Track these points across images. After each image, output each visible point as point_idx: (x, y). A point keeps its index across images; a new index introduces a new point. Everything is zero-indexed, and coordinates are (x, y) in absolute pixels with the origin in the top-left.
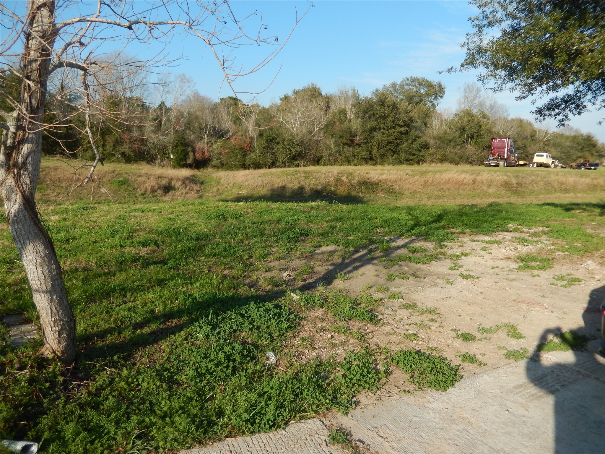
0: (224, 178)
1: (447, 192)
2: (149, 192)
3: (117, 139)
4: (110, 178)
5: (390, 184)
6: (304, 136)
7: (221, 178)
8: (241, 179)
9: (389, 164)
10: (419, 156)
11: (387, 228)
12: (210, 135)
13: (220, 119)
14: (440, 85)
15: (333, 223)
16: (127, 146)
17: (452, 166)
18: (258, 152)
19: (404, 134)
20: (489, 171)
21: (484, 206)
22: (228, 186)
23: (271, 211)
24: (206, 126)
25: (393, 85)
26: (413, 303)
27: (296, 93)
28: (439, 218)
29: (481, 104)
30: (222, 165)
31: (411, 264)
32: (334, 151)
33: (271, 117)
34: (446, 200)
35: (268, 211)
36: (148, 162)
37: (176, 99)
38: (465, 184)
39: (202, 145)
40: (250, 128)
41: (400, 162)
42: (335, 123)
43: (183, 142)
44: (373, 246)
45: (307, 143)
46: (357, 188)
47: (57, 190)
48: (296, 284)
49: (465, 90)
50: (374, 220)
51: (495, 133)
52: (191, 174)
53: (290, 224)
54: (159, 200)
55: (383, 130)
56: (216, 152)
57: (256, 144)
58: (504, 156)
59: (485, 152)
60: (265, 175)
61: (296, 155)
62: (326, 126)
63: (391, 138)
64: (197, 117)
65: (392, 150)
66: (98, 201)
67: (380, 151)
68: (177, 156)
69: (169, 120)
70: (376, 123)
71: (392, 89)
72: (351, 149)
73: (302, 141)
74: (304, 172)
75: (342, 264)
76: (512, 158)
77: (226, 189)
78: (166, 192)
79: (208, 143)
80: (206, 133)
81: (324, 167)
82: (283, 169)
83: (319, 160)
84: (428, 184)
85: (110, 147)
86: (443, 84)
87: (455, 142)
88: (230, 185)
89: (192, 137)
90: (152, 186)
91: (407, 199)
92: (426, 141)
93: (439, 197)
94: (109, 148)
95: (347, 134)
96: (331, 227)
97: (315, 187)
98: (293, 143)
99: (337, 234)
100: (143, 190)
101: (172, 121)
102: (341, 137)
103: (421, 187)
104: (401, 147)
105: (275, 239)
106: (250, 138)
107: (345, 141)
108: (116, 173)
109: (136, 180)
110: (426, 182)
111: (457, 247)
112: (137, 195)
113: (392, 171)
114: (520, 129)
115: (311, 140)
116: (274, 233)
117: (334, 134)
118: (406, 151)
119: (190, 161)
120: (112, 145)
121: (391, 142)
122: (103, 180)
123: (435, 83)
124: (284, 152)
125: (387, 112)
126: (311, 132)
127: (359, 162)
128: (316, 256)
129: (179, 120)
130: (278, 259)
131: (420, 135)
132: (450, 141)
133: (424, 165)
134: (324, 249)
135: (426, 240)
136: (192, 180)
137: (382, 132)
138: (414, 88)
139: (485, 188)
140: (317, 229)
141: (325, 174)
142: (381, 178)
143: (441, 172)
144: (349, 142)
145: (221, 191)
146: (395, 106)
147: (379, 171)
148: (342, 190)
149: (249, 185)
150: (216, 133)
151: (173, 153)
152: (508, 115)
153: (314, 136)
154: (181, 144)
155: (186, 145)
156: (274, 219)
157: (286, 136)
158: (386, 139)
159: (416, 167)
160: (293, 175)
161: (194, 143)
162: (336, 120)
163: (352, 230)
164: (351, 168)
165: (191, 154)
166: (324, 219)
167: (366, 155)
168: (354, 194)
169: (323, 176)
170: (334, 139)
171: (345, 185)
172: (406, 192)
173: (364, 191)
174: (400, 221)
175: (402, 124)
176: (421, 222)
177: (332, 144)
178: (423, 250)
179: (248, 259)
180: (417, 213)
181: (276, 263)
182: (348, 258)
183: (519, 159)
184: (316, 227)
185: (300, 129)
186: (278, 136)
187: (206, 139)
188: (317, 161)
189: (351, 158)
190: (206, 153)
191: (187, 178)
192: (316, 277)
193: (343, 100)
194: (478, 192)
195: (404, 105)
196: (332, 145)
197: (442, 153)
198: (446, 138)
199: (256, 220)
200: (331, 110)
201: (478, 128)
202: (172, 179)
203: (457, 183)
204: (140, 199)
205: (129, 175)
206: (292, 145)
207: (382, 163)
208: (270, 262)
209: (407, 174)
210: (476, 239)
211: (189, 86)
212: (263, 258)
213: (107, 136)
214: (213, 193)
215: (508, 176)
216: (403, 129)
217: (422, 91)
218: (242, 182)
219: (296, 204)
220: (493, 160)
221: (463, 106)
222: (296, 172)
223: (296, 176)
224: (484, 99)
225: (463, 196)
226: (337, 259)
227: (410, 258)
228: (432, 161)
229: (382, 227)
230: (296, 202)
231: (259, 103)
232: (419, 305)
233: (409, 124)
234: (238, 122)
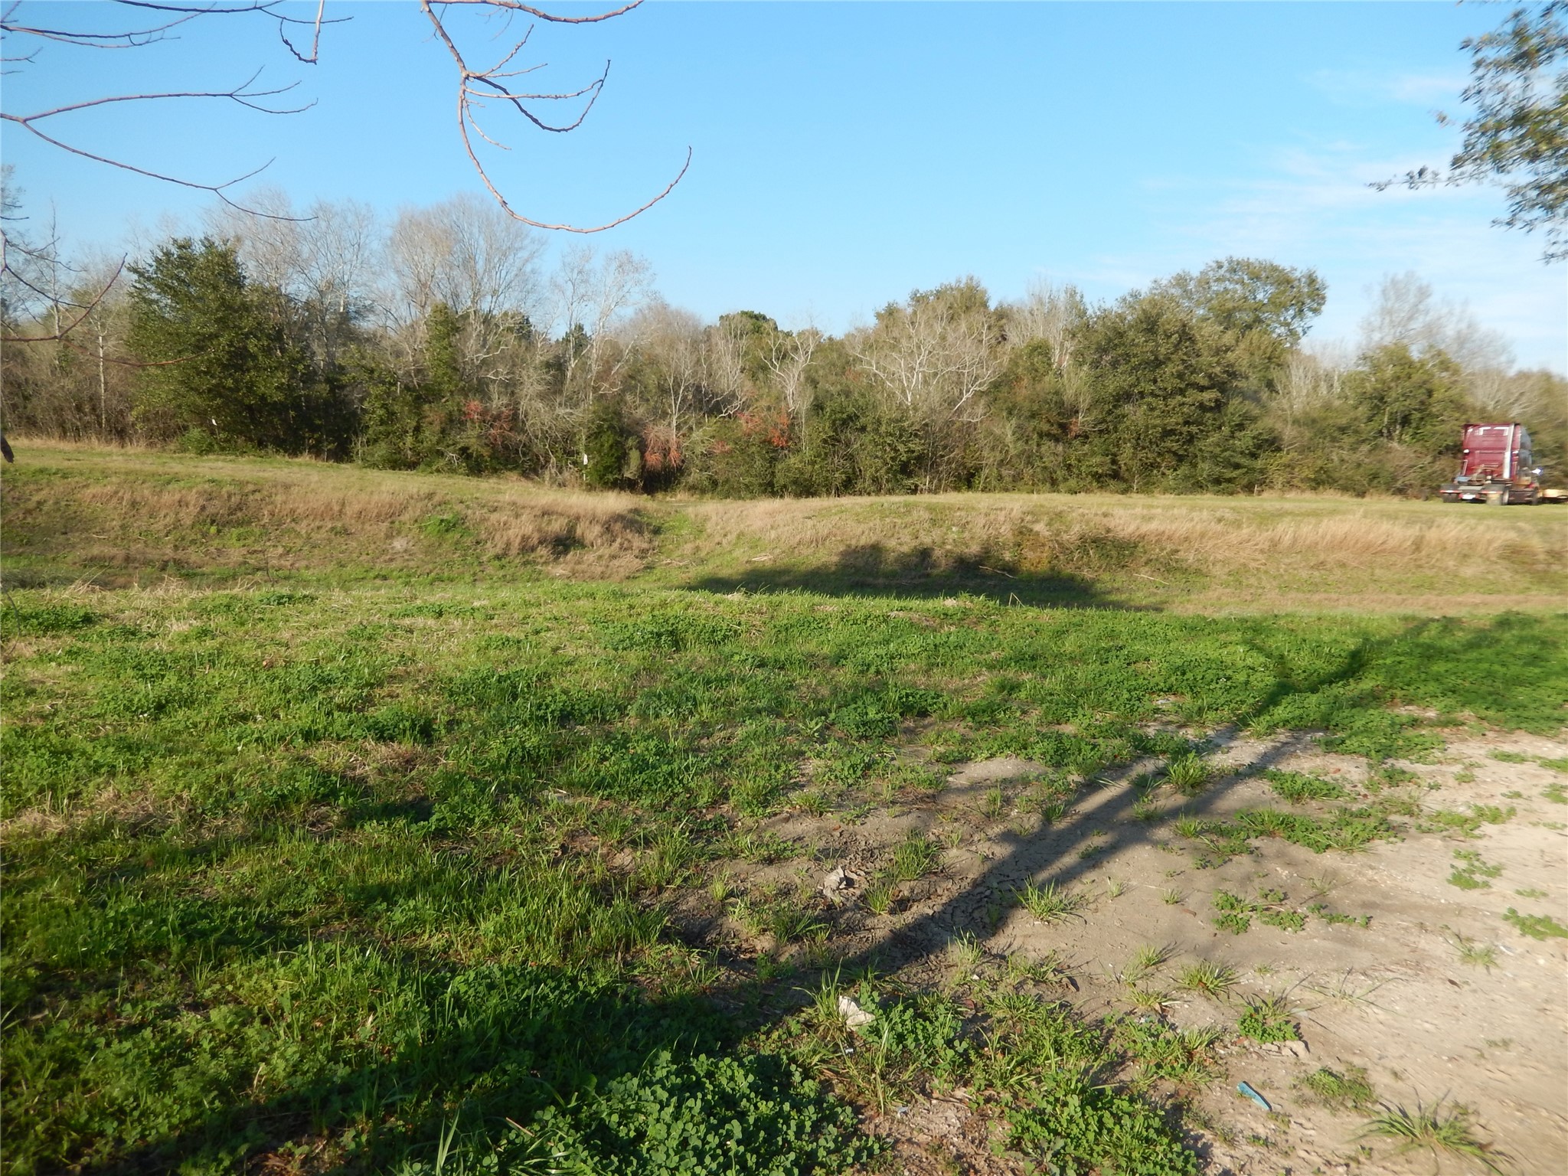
0: (714, 518)
1: (1338, 572)
2: (514, 551)
3: (450, 414)
4: (418, 512)
5: (1169, 547)
6: (933, 410)
7: (707, 519)
8: (759, 524)
9: (1165, 491)
10: (1253, 470)
11: (1188, 697)
12: (685, 407)
13: (715, 366)
14: (1312, 280)
15: (1010, 674)
16: (475, 433)
17: (1348, 500)
18: (808, 453)
19: (1211, 409)
20: (1463, 516)
21: (1486, 623)
22: (724, 541)
23: (820, 625)
24: (677, 384)
25: (1181, 281)
26: (1351, 1068)
27: (918, 299)
28: (1355, 665)
29: (1430, 331)
30: (715, 483)
31: (1300, 852)
32: (1012, 452)
33: (848, 362)
34: (1334, 596)
35: (811, 624)
36: (525, 474)
37: (605, 314)
38: (1393, 551)
39: (664, 433)
40: (790, 390)
41: (1198, 487)
42: (1018, 379)
43: (615, 423)
44: (1148, 766)
45: (941, 430)
46: (1076, 555)
47: (285, 540)
48: (869, 922)
49: (1384, 292)
50: (1141, 666)
51: (1474, 409)
52: (630, 506)
53: (873, 669)
54: (540, 573)
55: (1150, 399)
56: (700, 449)
57: (804, 432)
58: (1500, 475)
59: (1444, 463)
60: (822, 514)
61: (909, 461)
62: (996, 385)
63: (1172, 421)
64: (653, 361)
65: (1175, 454)
66: (383, 573)
67: (1141, 455)
68: (598, 458)
69: (584, 368)
70: (1132, 379)
71: (1176, 292)
72: (1060, 448)
73: (926, 425)
74: (930, 508)
75: (1041, 835)
76: (1526, 480)
77: (718, 549)
78: (560, 553)
79: (678, 428)
80: (676, 400)
81: (985, 496)
82: (873, 499)
83: (973, 475)
84: (1280, 547)
85: (433, 433)
86: (1320, 275)
87: (1356, 432)
88: (729, 537)
89: (640, 412)
90: (523, 537)
91: (1220, 590)
92: (1272, 430)
93: (1314, 587)
94: (430, 435)
95: (1050, 410)
96: (1002, 688)
97: (958, 550)
98: (902, 430)
99: (1024, 712)
100: (501, 545)
101: (590, 370)
102: (1033, 416)
103: (1262, 558)
104: (1200, 444)
105: (815, 725)
106: (789, 414)
107: (1045, 427)
108: (436, 499)
109: (484, 520)
110: (1274, 544)
111: (1452, 782)
112: (485, 559)
113: (1176, 511)
114: (1545, 401)
115: (953, 423)
116: (817, 701)
117: (1014, 407)
118: (1216, 456)
119: (630, 472)
120: (437, 428)
121: (1172, 432)
122: (402, 518)
123: (1297, 274)
124: (879, 454)
125: (1163, 350)
126: (952, 402)
127: (1082, 483)
128: (951, 799)
129: (610, 369)
130: (817, 809)
131: (1256, 412)
132: (1343, 430)
133: (1265, 495)
134: (979, 769)
135: (1330, 747)
136: (632, 522)
137: (1149, 404)
138: (1238, 287)
139: (1451, 563)
140: (956, 691)
141: (986, 515)
142: (1145, 528)
143: (1316, 514)
144: (1055, 430)
145: (703, 554)
146: (1185, 335)
147: (1138, 510)
148: (1035, 561)
149: (778, 538)
150: (701, 401)
151: (588, 451)
152: (1511, 362)
153: (960, 412)
154: (611, 427)
155: (624, 432)
156: (826, 650)
157: (886, 412)
158: (1158, 421)
159: (1243, 502)
160: (900, 515)
161: (645, 425)
162: (1020, 371)
163: (1074, 700)
164: (1059, 500)
165: (634, 456)
166: (981, 658)
167: (1101, 465)
168: (1068, 570)
169: (982, 521)
170: (1013, 422)
171: (1043, 545)
172: (1218, 571)
173: (1095, 563)
174: (1229, 672)
175: (1204, 382)
176: (1298, 677)
177: (1010, 433)
178: (1330, 791)
179: (713, 804)
180: (1277, 642)
181: (806, 826)
182: (1064, 814)
183: (1545, 482)
184: (956, 683)
185: (924, 392)
186: (863, 410)
187: (675, 417)
188: (967, 479)
189: (1060, 474)
190: (673, 454)
191: (619, 518)
192: (947, 891)
193: (1040, 319)
194: (1430, 573)
195: (1209, 332)
196: (1009, 438)
197: (1319, 463)
198: (1331, 422)
199: (768, 653)
200: (1008, 347)
201: (1424, 397)
202: (578, 518)
203: (1367, 547)
204: (490, 570)
205: (468, 507)
206: (901, 436)
207: (1147, 488)
208: (787, 820)
209: (1220, 521)
210: (1508, 748)
211: (638, 283)
212: (765, 804)
213: (426, 407)
214: (682, 557)
215: (1520, 530)
216: (1208, 396)
217: (1260, 296)
218: (761, 530)
219: (897, 603)
220: (1470, 483)
221: (1377, 336)
222: (909, 508)
223: (909, 519)
224: (1440, 318)
225: (1385, 586)
226: (1024, 819)
227: (1288, 825)
228: (1289, 485)
229: (1170, 690)
230: (898, 597)
231: (820, 328)
232: (1379, 1079)
233: (1224, 384)
234: (761, 376)
